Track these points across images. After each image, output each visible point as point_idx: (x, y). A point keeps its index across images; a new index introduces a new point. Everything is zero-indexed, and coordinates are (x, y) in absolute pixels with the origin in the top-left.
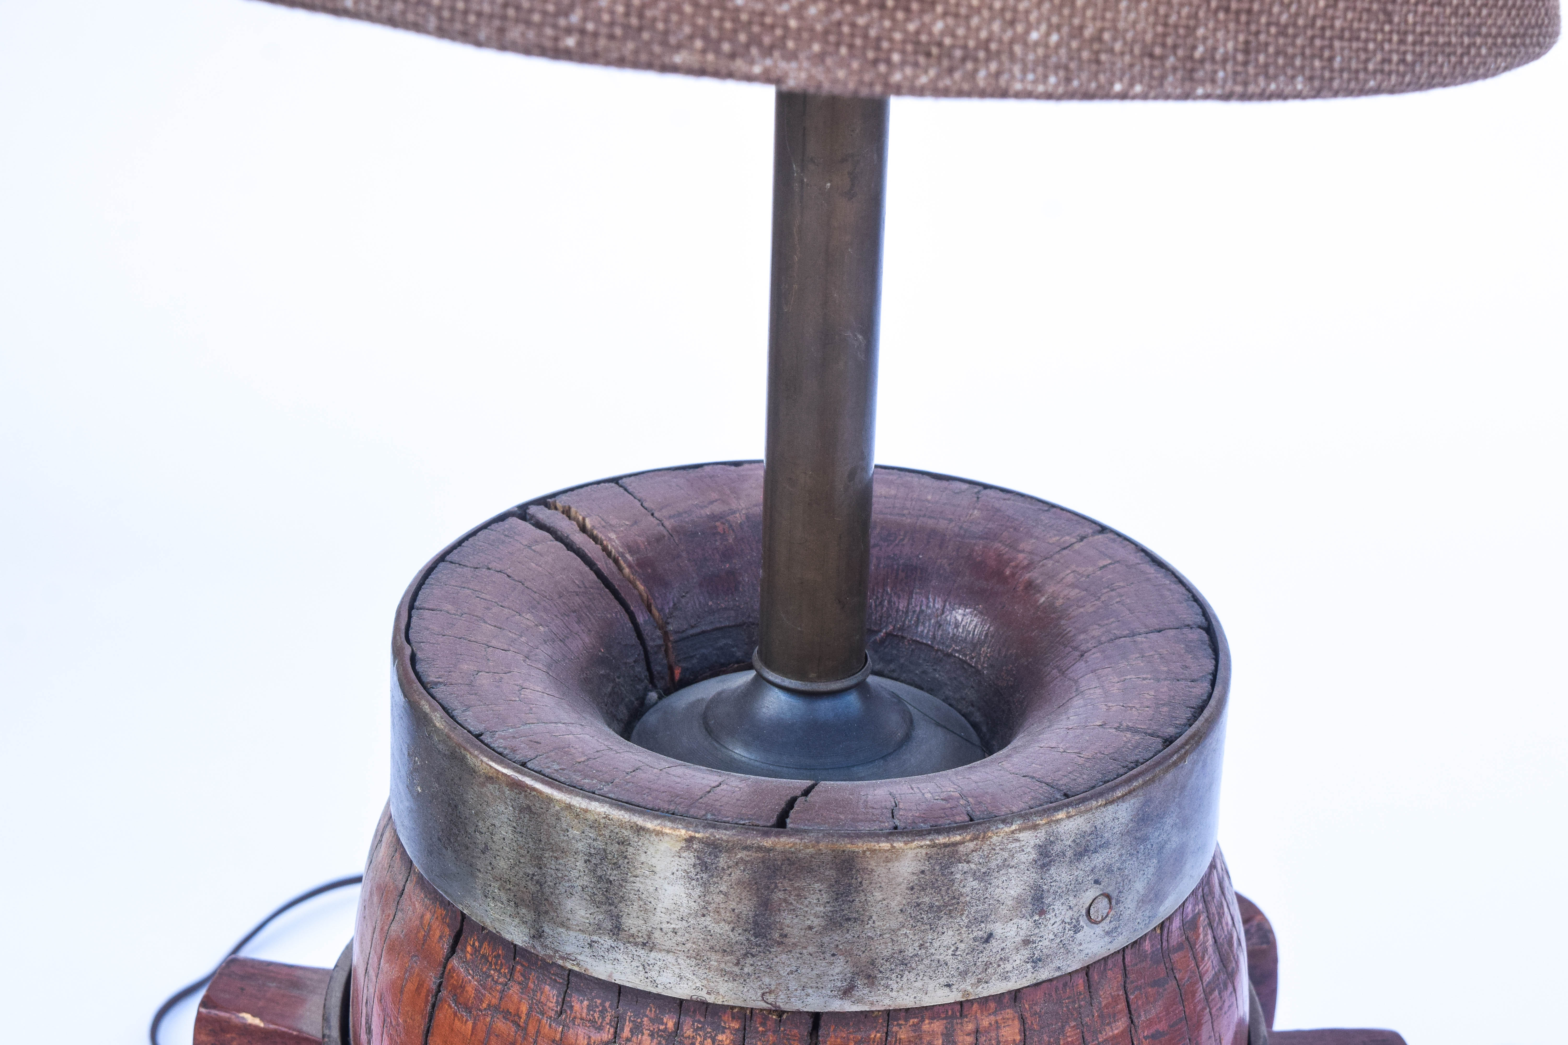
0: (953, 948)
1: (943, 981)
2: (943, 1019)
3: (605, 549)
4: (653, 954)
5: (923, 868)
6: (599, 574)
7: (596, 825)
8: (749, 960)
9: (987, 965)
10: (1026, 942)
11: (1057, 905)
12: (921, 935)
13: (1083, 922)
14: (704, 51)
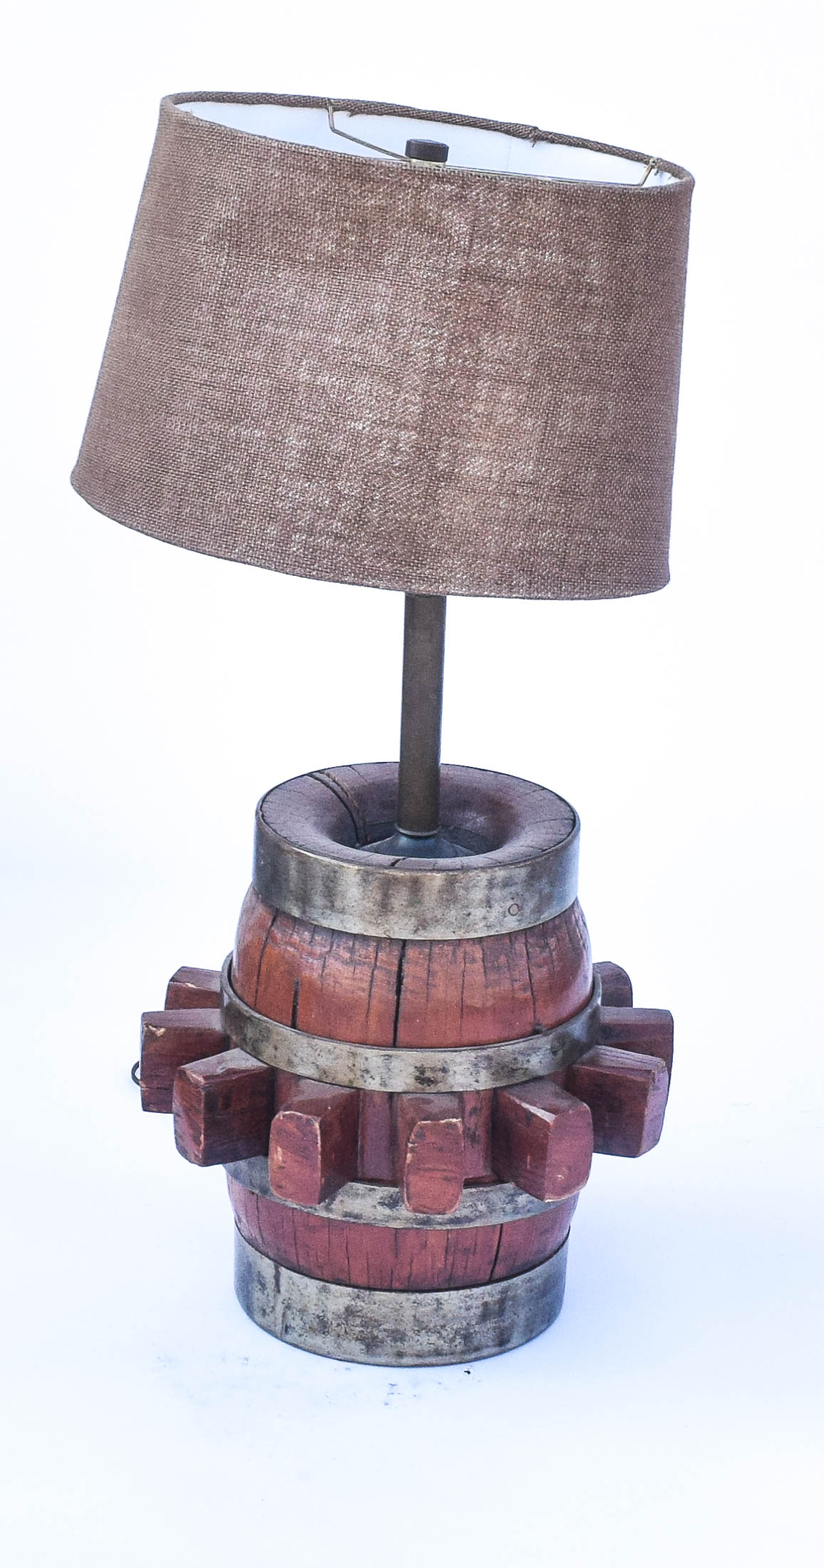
0: (456, 917)
1: (452, 930)
2: (452, 945)
3: (342, 789)
4: (345, 916)
5: (444, 881)
6: (339, 797)
7: (326, 866)
8: (380, 917)
9: (468, 926)
10: (485, 918)
11: (496, 905)
12: (444, 910)
13: (507, 913)
14: (354, 577)
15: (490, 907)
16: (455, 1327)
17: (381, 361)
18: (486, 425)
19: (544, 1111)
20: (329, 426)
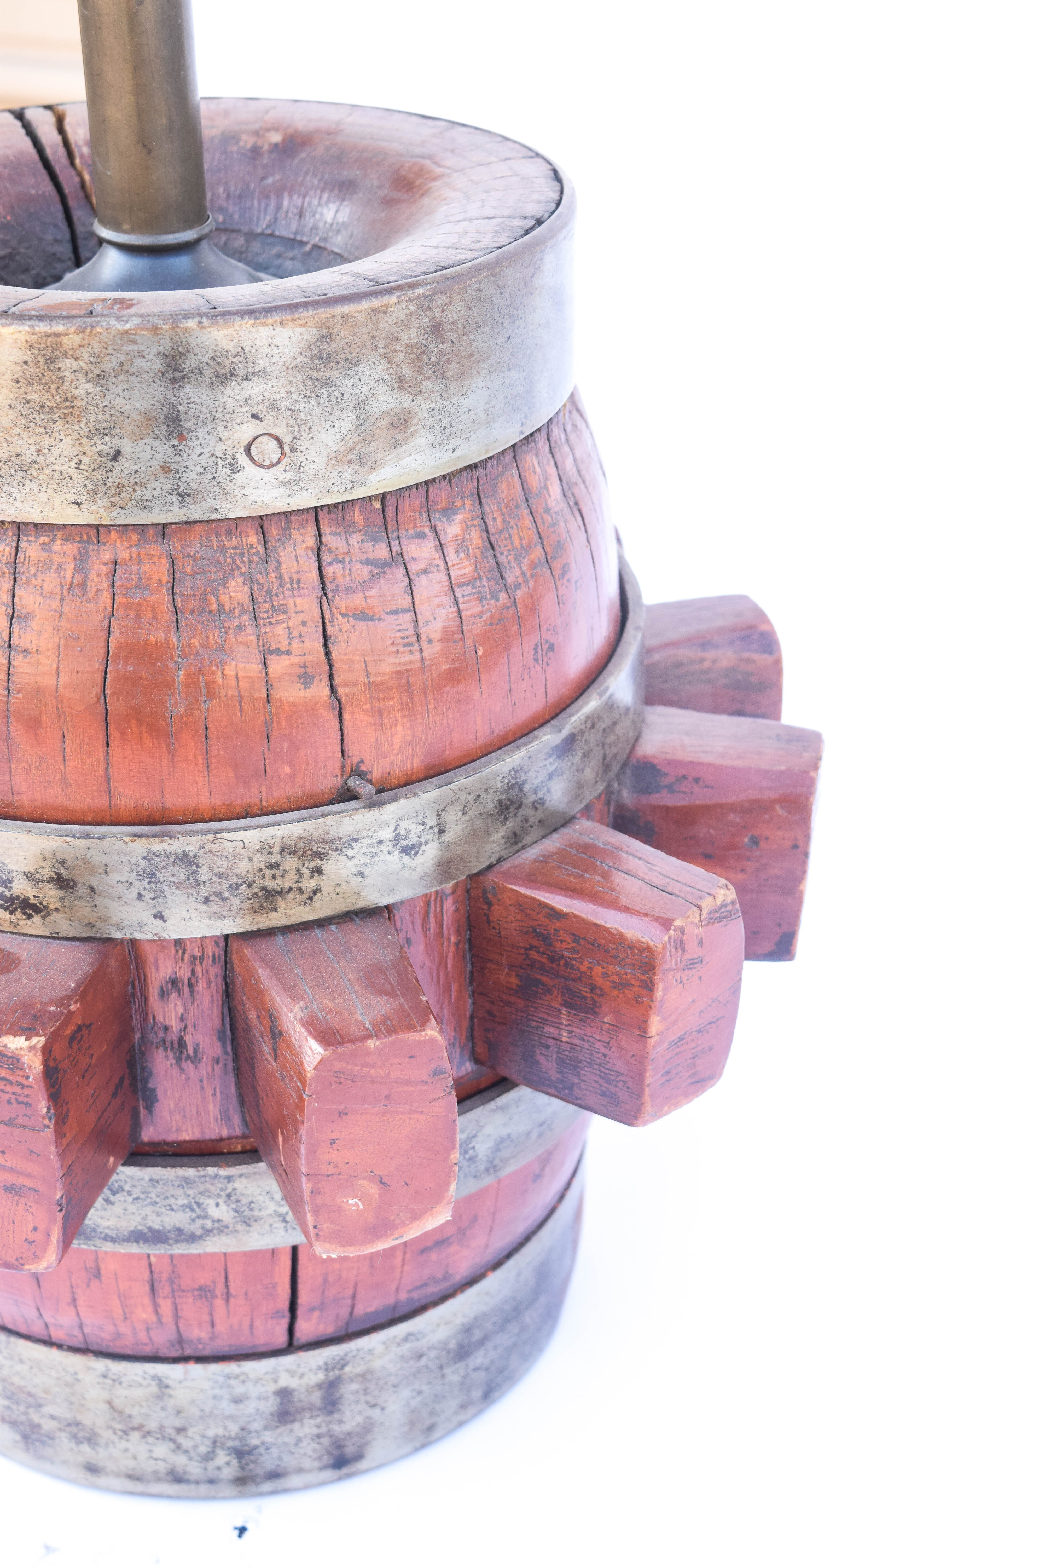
0: (76, 460)
1: (72, 497)
2: (78, 542)
5: (25, 358)
9: (118, 488)
10: (166, 469)
11: (201, 432)
12: (38, 439)
13: (243, 459)
15: (181, 437)
16: (211, 1433)
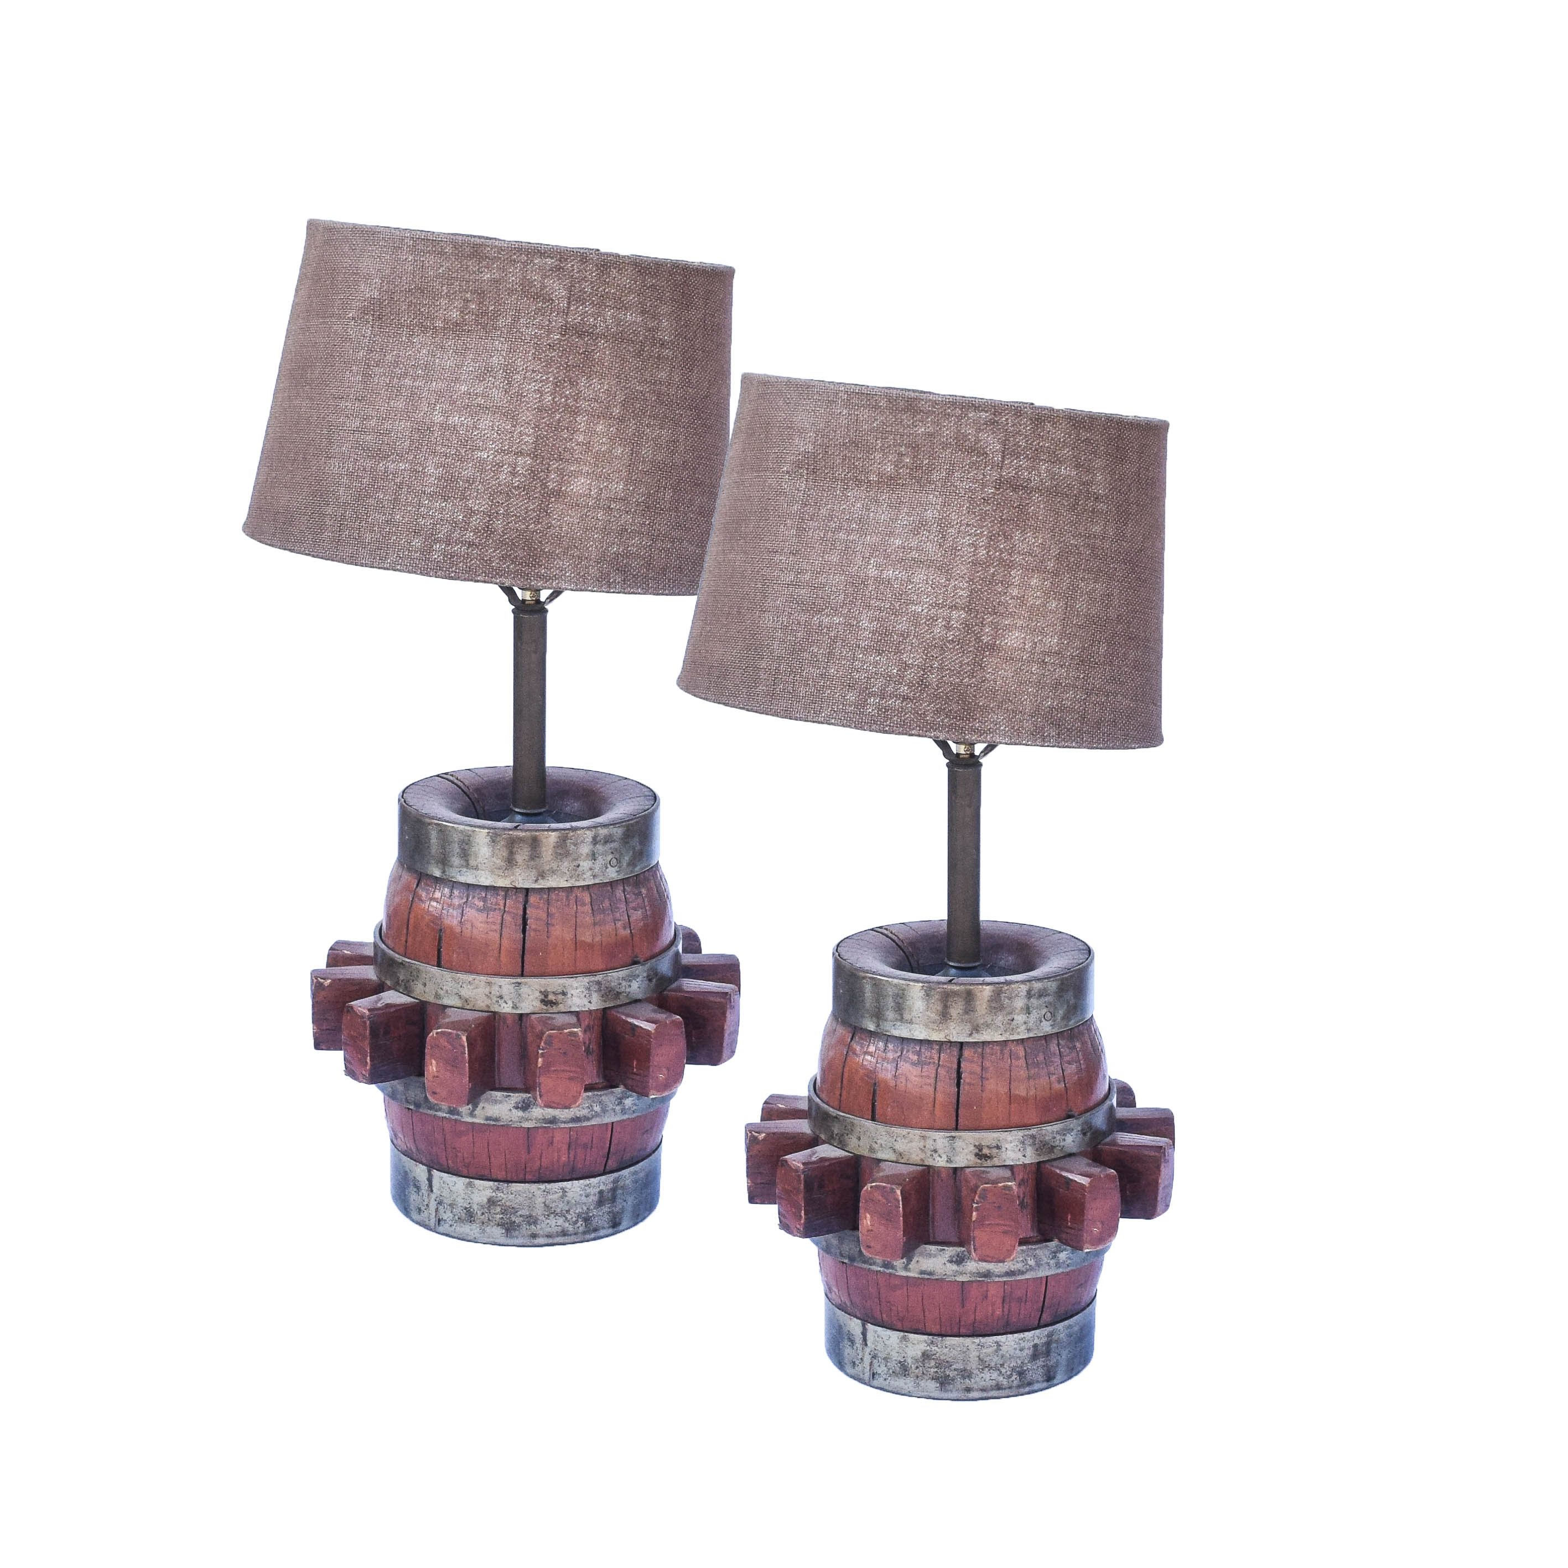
0: (568, 868)
1: (565, 879)
2: (565, 891)
3: (467, 786)
4: (479, 872)
5: (558, 842)
6: (463, 790)
7: (459, 829)
8: (507, 871)
9: (579, 875)
10: (590, 869)
11: (599, 858)
12: (558, 863)
13: (608, 865)
15: (595, 860)
16: (577, 1211)
17: (500, 401)
18: (585, 451)
19: (646, 1023)
20: (460, 457)
